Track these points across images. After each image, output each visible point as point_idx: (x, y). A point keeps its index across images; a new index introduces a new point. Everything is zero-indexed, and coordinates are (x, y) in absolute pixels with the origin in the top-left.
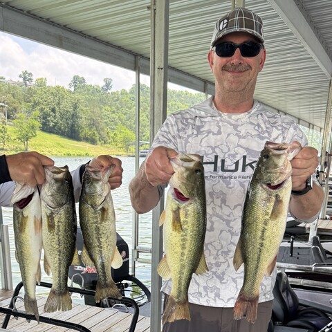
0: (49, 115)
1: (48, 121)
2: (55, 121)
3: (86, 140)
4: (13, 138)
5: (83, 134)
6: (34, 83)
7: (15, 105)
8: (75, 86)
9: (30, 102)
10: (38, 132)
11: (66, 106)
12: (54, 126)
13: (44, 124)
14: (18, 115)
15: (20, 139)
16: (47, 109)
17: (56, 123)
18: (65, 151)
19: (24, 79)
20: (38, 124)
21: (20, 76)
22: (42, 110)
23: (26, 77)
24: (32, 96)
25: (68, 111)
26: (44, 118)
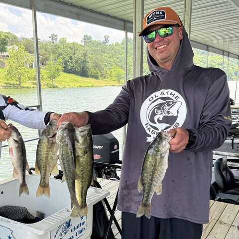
0: (68, 62)
1: (68, 65)
2: (72, 65)
3: (92, 76)
4: (45, 77)
5: (90, 73)
6: (58, 41)
7: (47, 56)
8: (85, 42)
9: (56, 53)
10: (61, 73)
11: (79, 55)
12: (72, 69)
13: (65, 68)
14: (48, 62)
15: (50, 78)
16: (67, 58)
17: (73, 67)
18: (78, 84)
19: (52, 39)
20: (61, 68)
21: (50, 37)
22: (64, 58)
23: (54, 37)
24: (57, 50)
25: (80, 59)
26: (65, 64)
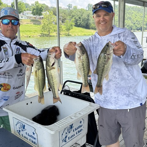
0: (78, 20)
1: (78, 22)
2: (80, 22)
3: (93, 29)
4: (64, 30)
5: (91, 26)
6: (72, 8)
7: (65, 17)
8: (89, 8)
9: (71, 15)
10: (74, 27)
11: (85, 16)
12: (80, 24)
13: (76, 24)
14: (66, 21)
15: (66, 30)
16: (77, 18)
17: (81, 23)
18: (83, 34)
19: (69, 7)
20: (74, 24)
21: (67, 6)
22: (75, 18)
23: (70, 6)
24: (71, 13)
25: (85, 18)
26: (76, 22)
